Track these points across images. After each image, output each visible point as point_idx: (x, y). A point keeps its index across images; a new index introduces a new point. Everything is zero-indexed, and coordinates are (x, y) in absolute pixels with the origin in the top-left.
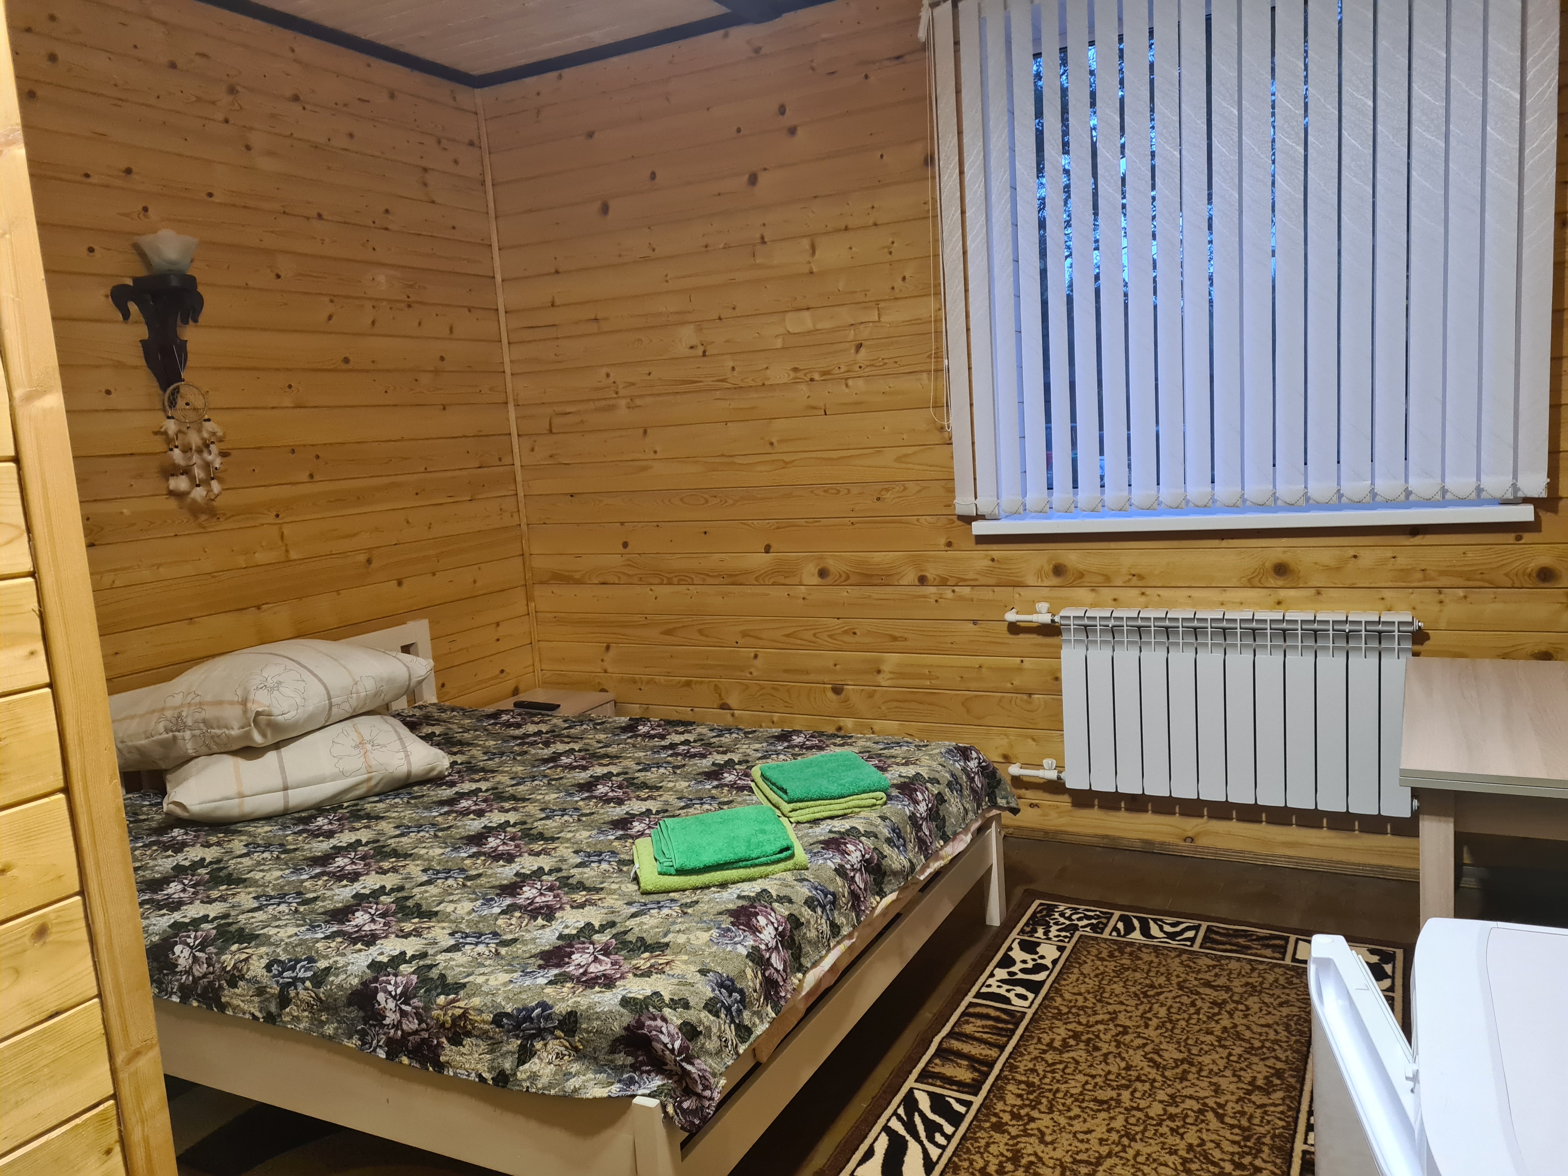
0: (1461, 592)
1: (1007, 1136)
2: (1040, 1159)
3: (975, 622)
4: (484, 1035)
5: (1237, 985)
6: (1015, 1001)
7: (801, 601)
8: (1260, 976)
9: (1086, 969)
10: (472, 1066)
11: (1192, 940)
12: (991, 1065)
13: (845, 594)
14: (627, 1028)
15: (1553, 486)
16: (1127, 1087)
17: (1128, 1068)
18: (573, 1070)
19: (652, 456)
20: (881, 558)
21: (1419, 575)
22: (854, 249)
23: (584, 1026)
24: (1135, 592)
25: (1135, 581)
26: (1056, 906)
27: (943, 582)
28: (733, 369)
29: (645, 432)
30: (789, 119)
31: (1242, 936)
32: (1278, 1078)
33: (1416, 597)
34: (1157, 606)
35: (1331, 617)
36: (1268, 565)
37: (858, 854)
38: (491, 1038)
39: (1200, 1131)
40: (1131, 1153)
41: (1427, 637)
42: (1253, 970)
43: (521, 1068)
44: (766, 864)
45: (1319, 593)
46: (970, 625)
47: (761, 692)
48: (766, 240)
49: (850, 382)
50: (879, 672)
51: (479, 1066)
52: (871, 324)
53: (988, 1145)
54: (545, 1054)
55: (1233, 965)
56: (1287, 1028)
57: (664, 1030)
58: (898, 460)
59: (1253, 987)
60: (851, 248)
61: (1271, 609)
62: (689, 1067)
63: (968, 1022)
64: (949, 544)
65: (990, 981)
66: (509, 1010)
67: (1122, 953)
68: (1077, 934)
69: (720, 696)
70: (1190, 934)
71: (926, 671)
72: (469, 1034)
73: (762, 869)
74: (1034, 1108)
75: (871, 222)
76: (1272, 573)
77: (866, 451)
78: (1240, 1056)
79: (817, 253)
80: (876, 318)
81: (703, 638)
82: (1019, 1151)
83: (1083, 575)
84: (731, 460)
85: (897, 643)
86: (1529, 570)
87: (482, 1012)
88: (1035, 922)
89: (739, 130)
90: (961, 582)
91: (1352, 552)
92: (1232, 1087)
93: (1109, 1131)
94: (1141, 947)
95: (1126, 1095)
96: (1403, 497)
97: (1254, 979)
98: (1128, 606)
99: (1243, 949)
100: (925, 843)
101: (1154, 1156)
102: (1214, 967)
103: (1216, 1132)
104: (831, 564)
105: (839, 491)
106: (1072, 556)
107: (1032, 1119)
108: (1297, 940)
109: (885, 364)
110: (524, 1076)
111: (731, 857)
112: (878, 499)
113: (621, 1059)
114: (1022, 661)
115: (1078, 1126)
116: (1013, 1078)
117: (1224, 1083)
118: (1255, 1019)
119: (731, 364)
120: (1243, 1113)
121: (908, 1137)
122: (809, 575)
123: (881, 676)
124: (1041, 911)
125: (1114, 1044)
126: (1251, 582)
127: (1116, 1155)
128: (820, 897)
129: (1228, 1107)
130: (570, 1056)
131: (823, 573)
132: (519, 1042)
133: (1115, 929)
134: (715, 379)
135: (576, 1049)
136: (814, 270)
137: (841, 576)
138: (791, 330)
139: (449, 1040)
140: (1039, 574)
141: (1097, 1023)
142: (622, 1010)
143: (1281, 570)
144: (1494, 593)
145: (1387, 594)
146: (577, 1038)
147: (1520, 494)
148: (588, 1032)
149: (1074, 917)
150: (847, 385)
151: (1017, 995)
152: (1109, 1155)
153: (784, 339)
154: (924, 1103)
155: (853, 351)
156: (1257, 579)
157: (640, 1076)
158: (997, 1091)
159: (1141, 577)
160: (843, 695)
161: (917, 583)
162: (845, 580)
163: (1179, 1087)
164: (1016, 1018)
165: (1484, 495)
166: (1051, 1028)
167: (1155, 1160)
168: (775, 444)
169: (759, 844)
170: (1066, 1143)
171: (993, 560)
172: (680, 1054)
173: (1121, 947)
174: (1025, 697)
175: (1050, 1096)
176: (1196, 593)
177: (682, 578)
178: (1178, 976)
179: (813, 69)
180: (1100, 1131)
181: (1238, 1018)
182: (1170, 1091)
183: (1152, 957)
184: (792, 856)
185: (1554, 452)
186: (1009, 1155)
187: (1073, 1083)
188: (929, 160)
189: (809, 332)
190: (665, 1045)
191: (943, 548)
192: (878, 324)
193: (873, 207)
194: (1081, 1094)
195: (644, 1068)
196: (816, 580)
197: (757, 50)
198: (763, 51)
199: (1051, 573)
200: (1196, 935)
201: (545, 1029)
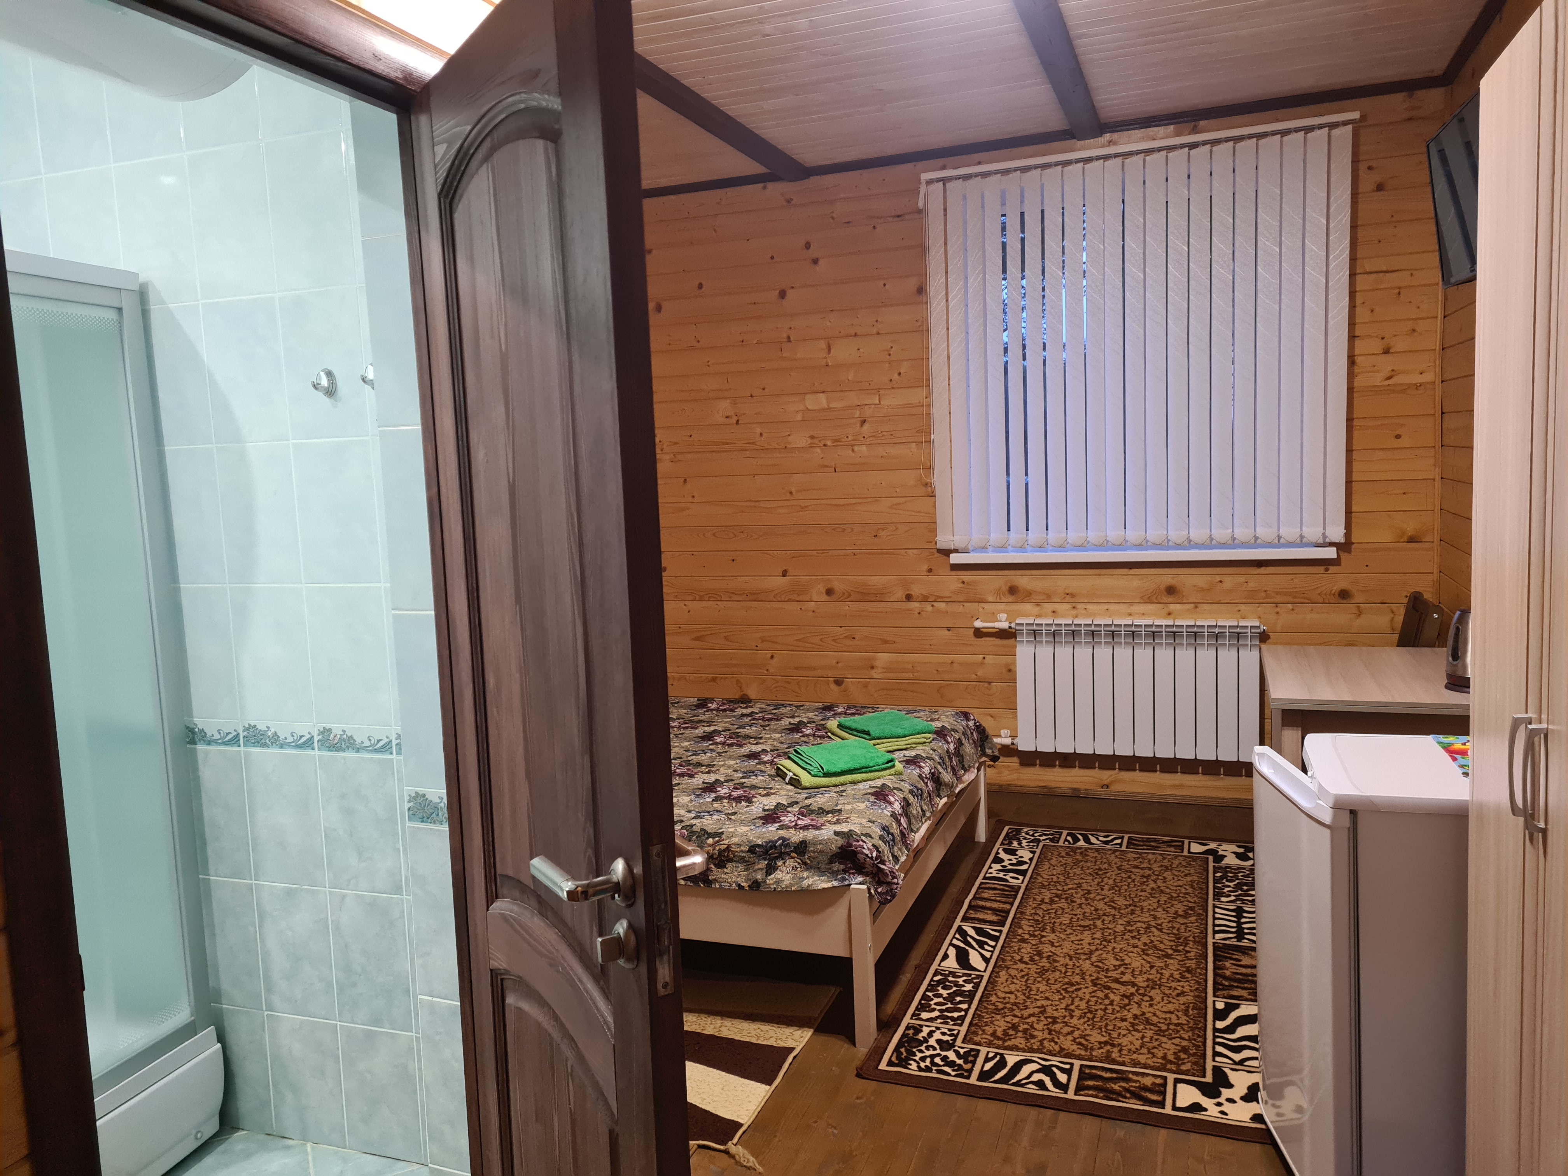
0: (1290, 606)
1: (1030, 945)
2: (1055, 954)
3: (949, 629)
4: (742, 860)
5: (1155, 867)
6: (1011, 880)
7: (811, 613)
8: (1169, 861)
9: (1054, 862)
10: (733, 880)
11: (1121, 844)
12: (1008, 912)
13: (847, 608)
14: (840, 848)
15: (1348, 535)
16: (1099, 919)
17: (1096, 910)
18: (805, 876)
19: (691, 500)
20: (876, 581)
21: (1263, 594)
22: (861, 350)
23: (812, 849)
24: (1069, 606)
25: (1068, 598)
26: (1022, 829)
27: (925, 599)
28: (761, 435)
29: (685, 481)
30: (814, 252)
31: (1152, 841)
32: (1191, 910)
33: (1261, 609)
34: (1085, 616)
35: (1206, 623)
36: (1163, 587)
37: (928, 768)
38: (747, 861)
39: (1149, 936)
40: (1110, 948)
41: (1268, 637)
42: (1164, 858)
43: (769, 878)
44: (878, 771)
45: (1196, 607)
46: (946, 632)
47: (776, 685)
48: (792, 339)
49: (856, 448)
50: (872, 668)
51: (738, 879)
52: (873, 406)
53: (1019, 949)
54: (785, 869)
55: (1150, 856)
56: (1192, 887)
57: (865, 846)
58: (891, 507)
59: (1166, 867)
60: (858, 349)
61: (1165, 618)
62: (883, 867)
63: (983, 892)
64: (930, 571)
65: (990, 871)
66: (760, 843)
67: (1075, 853)
68: (1041, 845)
69: (741, 688)
70: (1119, 841)
71: (910, 666)
72: (730, 860)
73: (876, 774)
74: (1042, 931)
75: (875, 331)
76: (1165, 593)
77: (868, 500)
78: (1166, 901)
79: (832, 351)
80: (877, 401)
81: (727, 643)
82: (1040, 951)
83: (1031, 594)
84: (757, 504)
85: (888, 645)
86: (1333, 591)
87: (741, 846)
88: (1009, 838)
89: (772, 258)
90: (938, 599)
91: (1218, 578)
92: (1164, 916)
93: (1093, 939)
94: (1086, 849)
95: (1099, 923)
96: (1253, 541)
97: (1166, 863)
98: (1064, 616)
99: (1154, 848)
100: (955, 770)
101: (1125, 949)
102: (1138, 858)
103: (1159, 936)
104: (837, 585)
105: (844, 530)
106: (1023, 580)
107: (1043, 936)
108: (1190, 843)
109: (883, 435)
110: (772, 882)
111: (857, 765)
112: (876, 536)
113: (836, 866)
114: (984, 658)
115: (1073, 938)
116: (1024, 918)
117: (1158, 914)
118: (1171, 883)
119: (759, 431)
120: (1173, 928)
121: (967, 948)
122: (817, 592)
123: (874, 671)
124: (1012, 832)
125: (1083, 899)
126: (1149, 598)
127: (1101, 949)
128: (915, 790)
129: (1164, 925)
130: (801, 868)
131: (829, 592)
132: (766, 862)
133: (1066, 840)
134: (747, 442)
135: (805, 864)
136: (830, 364)
137: (844, 594)
138: (809, 407)
139: (715, 865)
140: (998, 593)
141: (1069, 889)
142: (836, 837)
143: (1171, 590)
144: (1312, 607)
145: (1242, 607)
146: (806, 857)
147: (1327, 540)
148: (814, 852)
149: (1036, 835)
150: (853, 450)
151: (1011, 877)
152: (1097, 949)
153: (803, 414)
154: (971, 932)
155: (858, 425)
156: (1154, 597)
157: (849, 876)
158: (1015, 923)
159: (1073, 596)
160: (843, 686)
161: (904, 600)
162: (847, 597)
163: (1131, 917)
164: (1017, 889)
165: (1304, 540)
166: (1040, 893)
167: (1125, 951)
168: (794, 493)
169: (872, 758)
170: (1068, 946)
171: (963, 582)
172: (876, 859)
173: (1074, 850)
174: (986, 685)
175: (1052, 925)
176: (1112, 607)
177: (714, 596)
178: (1116, 864)
179: (833, 218)
180: (1088, 940)
181: (1159, 883)
182: (1126, 919)
183: (1096, 854)
184: (893, 766)
185: (1349, 512)
186: (1035, 953)
187: (1064, 919)
188: (921, 290)
189: (824, 410)
190: (867, 855)
191: (925, 574)
192: (879, 406)
193: (877, 321)
194: (1070, 923)
195: (851, 871)
196: (825, 597)
197: (789, 201)
198: (793, 202)
199: (1007, 593)
200: (1122, 841)
201: (784, 853)
